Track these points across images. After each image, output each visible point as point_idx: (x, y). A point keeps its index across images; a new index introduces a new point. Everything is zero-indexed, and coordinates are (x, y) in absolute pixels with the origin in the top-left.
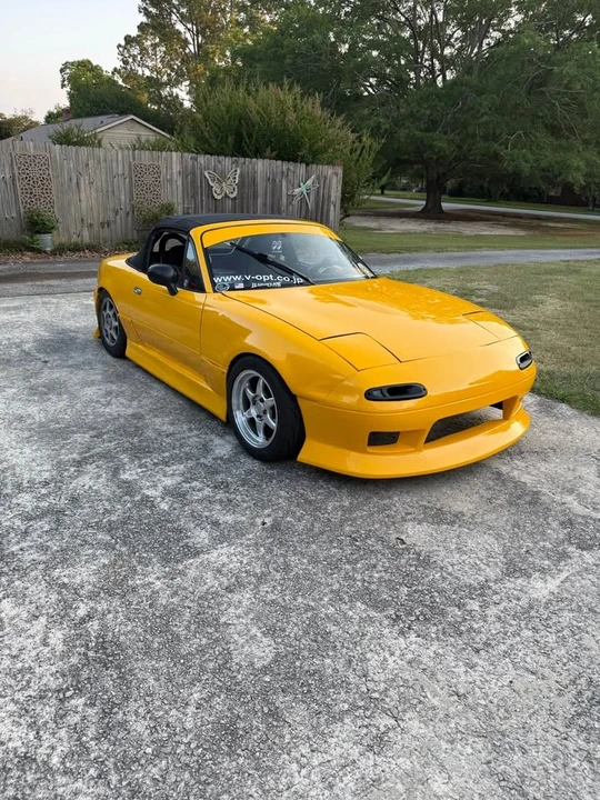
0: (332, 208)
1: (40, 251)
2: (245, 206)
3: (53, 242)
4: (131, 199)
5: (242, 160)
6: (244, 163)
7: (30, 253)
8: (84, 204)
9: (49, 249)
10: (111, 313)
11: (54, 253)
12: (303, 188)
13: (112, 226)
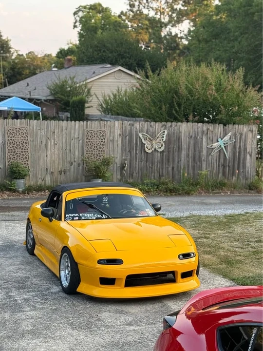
0: (248, 157)
1: (15, 191)
2: (171, 157)
3: (25, 184)
4: (83, 154)
5: (169, 124)
6: (171, 126)
7: (8, 192)
8: (49, 159)
9: (21, 190)
10: (31, 231)
11: (24, 192)
12: (221, 143)
13: (67, 173)
